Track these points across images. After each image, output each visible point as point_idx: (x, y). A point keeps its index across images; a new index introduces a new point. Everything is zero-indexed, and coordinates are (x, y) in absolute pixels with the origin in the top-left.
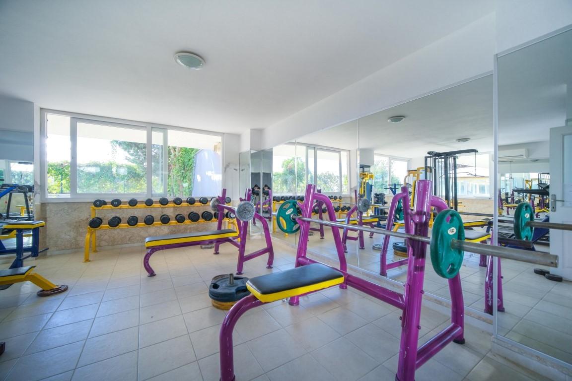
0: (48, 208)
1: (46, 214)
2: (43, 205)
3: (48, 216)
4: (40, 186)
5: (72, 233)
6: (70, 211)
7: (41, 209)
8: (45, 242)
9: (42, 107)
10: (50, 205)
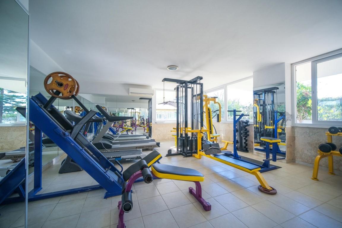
0: (296, 130)
1: (295, 134)
2: (293, 128)
3: (296, 136)
4: (291, 115)
5: (313, 151)
6: (311, 134)
7: (292, 131)
8: (294, 153)
9: (291, 63)
10: (297, 128)
